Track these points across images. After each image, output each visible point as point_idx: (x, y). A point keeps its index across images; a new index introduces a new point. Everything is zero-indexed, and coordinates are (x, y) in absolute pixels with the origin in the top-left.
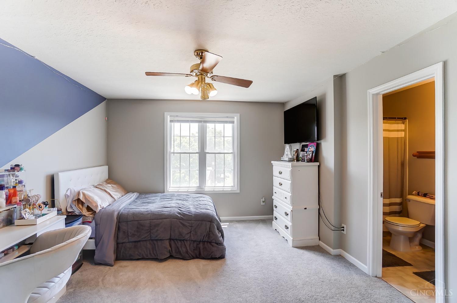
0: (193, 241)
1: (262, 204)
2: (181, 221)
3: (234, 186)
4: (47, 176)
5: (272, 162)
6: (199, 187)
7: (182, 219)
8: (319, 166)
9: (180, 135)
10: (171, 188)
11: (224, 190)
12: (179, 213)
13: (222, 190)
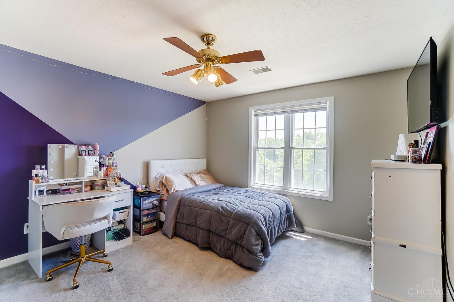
0: (228, 239)
1: (369, 223)
2: (221, 216)
3: (326, 191)
4: (144, 162)
6: (284, 187)
7: (222, 214)
9: (265, 130)
10: (255, 184)
12: (223, 208)
13: (309, 194)
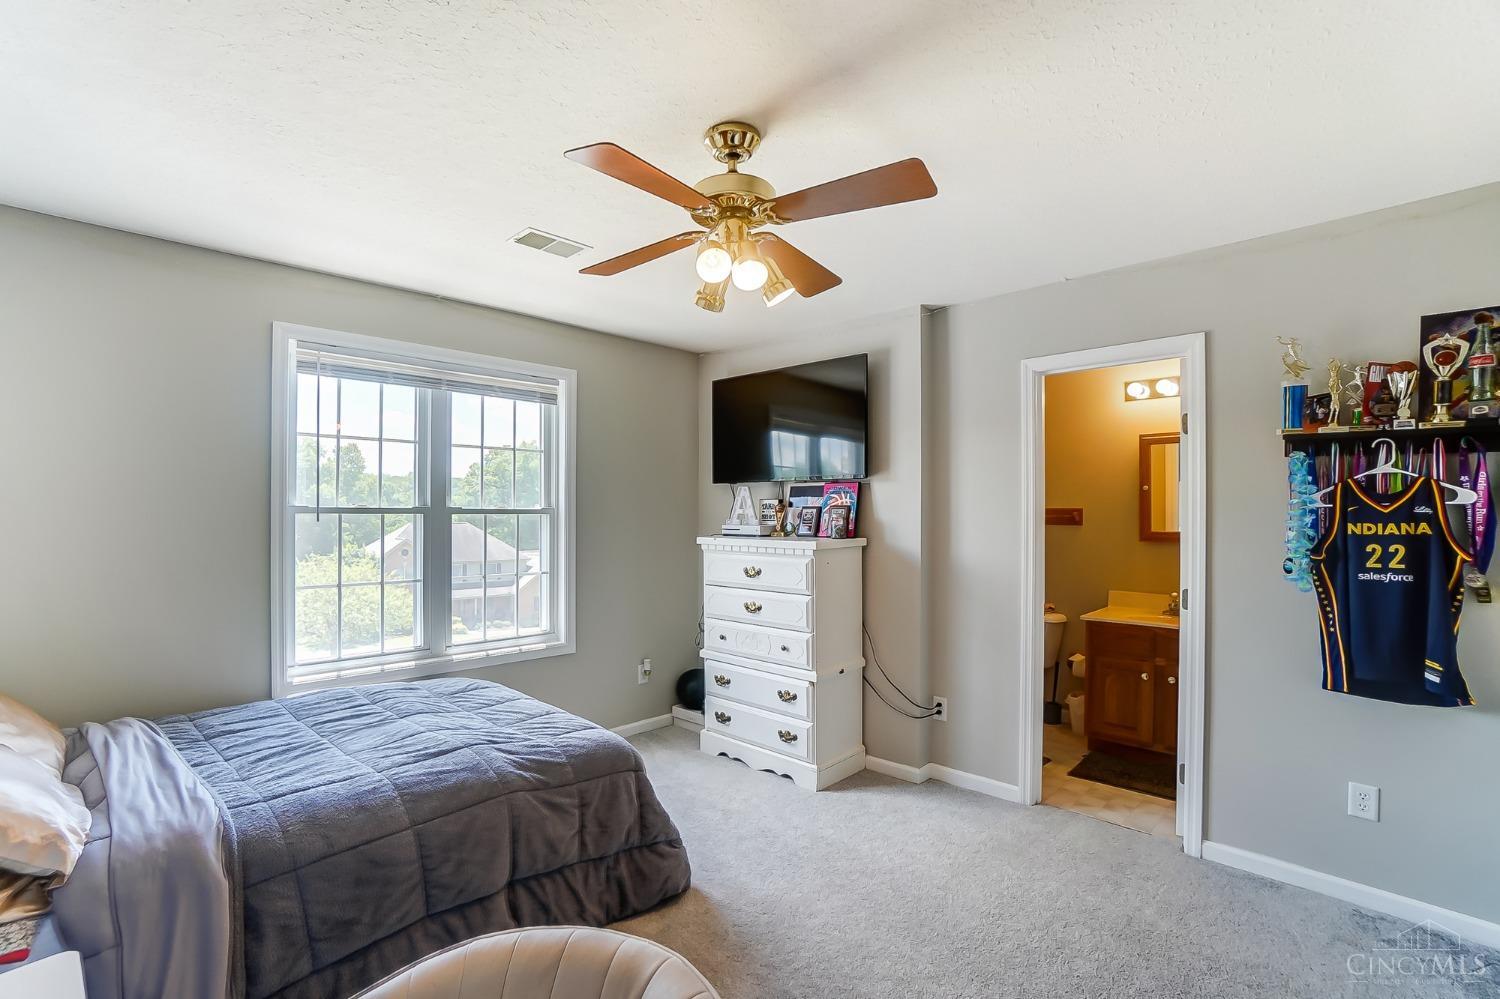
0: (594, 860)
1: (641, 680)
2: (540, 794)
3: (552, 632)
5: (700, 540)
6: (426, 650)
7: (542, 786)
8: (864, 549)
11: (524, 648)
13: (517, 650)
